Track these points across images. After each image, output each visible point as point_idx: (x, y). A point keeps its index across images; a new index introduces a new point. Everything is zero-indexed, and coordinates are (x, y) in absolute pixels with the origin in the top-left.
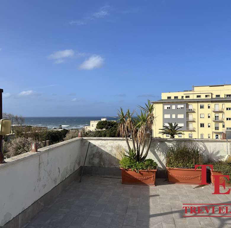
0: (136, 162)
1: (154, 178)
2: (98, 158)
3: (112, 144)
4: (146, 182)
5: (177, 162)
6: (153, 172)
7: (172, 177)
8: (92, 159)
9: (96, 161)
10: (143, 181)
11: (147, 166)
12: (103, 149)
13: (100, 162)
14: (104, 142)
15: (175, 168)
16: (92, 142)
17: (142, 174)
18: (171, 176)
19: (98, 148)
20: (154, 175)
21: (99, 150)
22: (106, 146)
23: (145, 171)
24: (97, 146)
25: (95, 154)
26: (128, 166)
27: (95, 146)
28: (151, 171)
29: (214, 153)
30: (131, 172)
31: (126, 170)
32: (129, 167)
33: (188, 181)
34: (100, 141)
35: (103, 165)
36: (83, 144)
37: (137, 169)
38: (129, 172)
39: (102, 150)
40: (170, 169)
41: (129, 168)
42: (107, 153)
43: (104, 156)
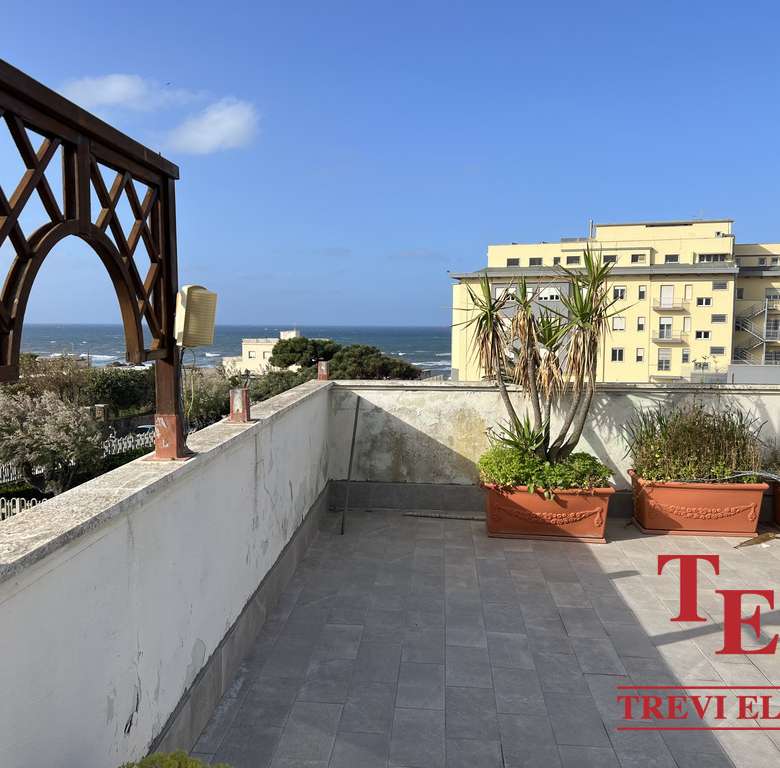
0: (541, 463)
1: (604, 514)
2: (388, 451)
3: (438, 403)
4: (574, 530)
6: (601, 495)
7: (657, 513)
8: (368, 455)
9: (383, 462)
10: (564, 527)
11: (581, 476)
12: (406, 419)
13: (394, 469)
14: (410, 396)
15: (671, 482)
16: (365, 395)
17: (563, 504)
18: (653, 509)
19: (389, 418)
20: (605, 505)
21: (394, 425)
22: (418, 410)
23: (574, 494)
24: (386, 409)
25: (379, 437)
26: (516, 478)
27: (378, 410)
28: (596, 494)
30: (524, 498)
31: (507, 489)
32: (518, 481)
34: (397, 394)
35: (408, 473)
36: (334, 402)
37: (546, 487)
38: (515, 498)
39: (404, 425)
40: (652, 486)
41: (518, 484)
42: (420, 436)
43: (411, 445)
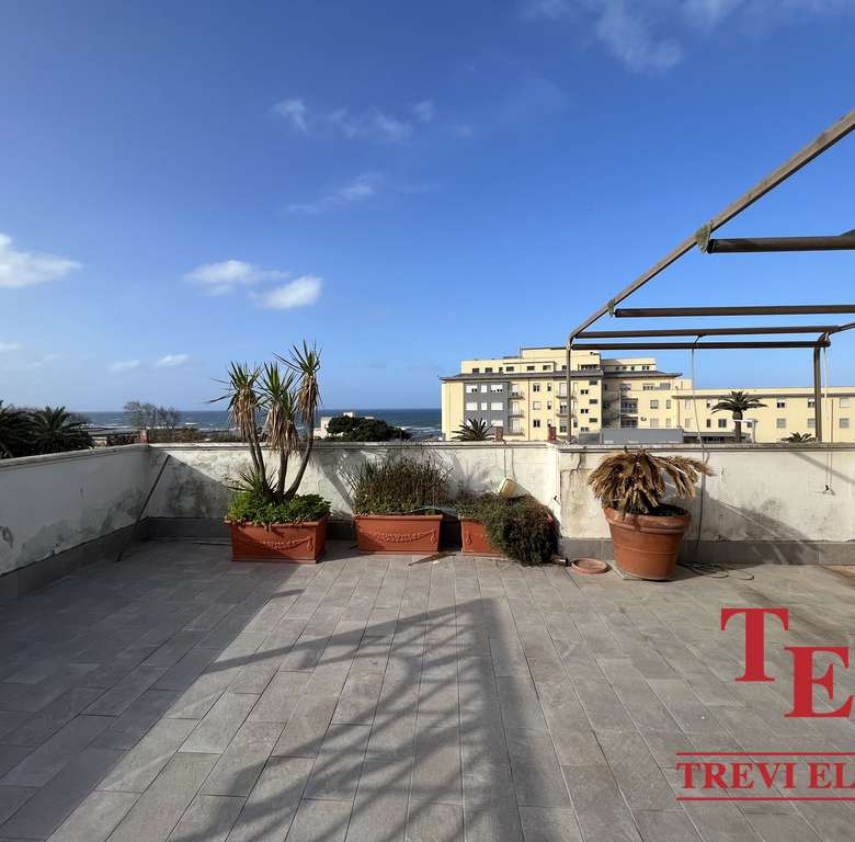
0: (267, 504)
1: (314, 541)
2: (192, 495)
3: (227, 459)
4: (293, 554)
5: (378, 499)
6: (311, 528)
7: (366, 538)
8: (178, 498)
9: (188, 503)
10: (284, 552)
11: (293, 514)
12: (204, 471)
13: (198, 505)
14: (207, 454)
15: (372, 516)
16: (173, 453)
17: (281, 535)
18: (363, 535)
19: (191, 470)
20: (314, 535)
21: (195, 475)
22: (213, 464)
23: (286, 527)
24: (189, 464)
25: (185, 485)
26: (245, 516)
27: (183, 465)
28: (303, 527)
29: (476, 475)
30: (253, 531)
31: (239, 524)
32: (248, 518)
33: (404, 545)
34: (196, 453)
35: (207, 512)
36: (151, 459)
37: (267, 523)
38: (247, 531)
39: (203, 475)
40: (357, 518)
41: (248, 521)
42: (214, 484)
43: (208, 490)
